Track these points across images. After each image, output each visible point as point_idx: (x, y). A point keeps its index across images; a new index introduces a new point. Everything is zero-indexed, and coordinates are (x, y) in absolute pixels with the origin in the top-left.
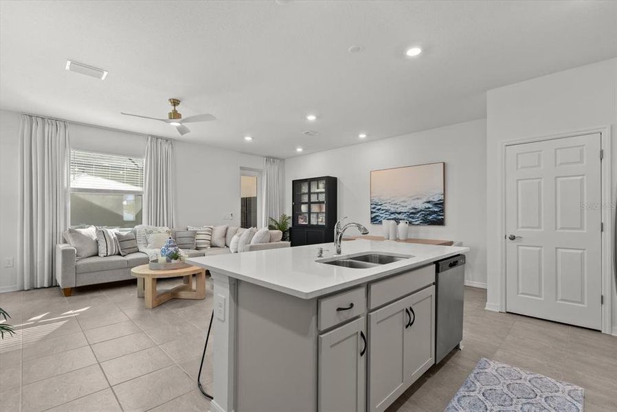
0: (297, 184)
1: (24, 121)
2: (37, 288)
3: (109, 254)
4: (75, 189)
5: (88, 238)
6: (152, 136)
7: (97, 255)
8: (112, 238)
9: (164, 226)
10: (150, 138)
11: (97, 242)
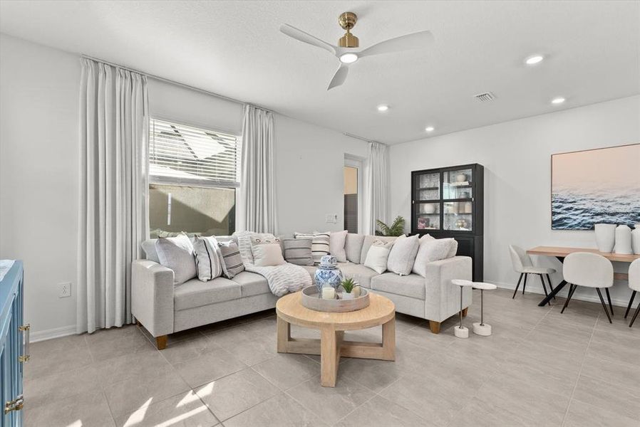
0: (416, 176)
1: (86, 68)
2: (105, 329)
3: (214, 276)
4: (155, 178)
5: (182, 252)
6: (251, 105)
7: (196, 277)
8: (215, 251)
9: (263, 232)
10: (248, 107)
11: (195, 257)
